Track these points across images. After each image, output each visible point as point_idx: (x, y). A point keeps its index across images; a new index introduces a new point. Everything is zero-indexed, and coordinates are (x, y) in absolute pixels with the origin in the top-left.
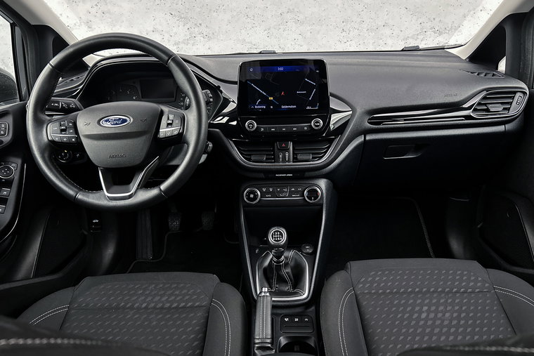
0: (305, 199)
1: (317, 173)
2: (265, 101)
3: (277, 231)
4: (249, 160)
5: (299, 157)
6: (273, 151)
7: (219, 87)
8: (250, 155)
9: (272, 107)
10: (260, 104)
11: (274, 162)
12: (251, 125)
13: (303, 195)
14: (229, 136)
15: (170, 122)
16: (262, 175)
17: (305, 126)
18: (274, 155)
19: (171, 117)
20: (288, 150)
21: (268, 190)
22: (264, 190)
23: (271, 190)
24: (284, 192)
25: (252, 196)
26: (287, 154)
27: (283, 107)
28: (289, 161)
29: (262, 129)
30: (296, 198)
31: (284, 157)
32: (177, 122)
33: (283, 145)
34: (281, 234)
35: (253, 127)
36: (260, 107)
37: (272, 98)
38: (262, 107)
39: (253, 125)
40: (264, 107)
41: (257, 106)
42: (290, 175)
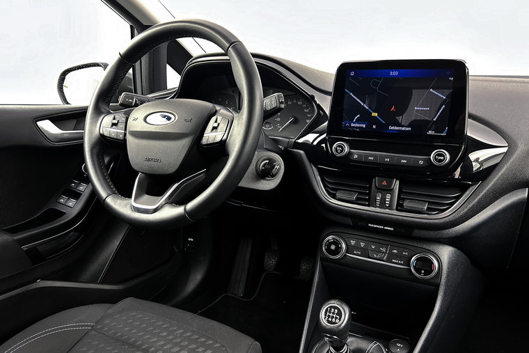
0: (410, 270)
1: (432, 234)
2: (366, 117)
3: (335, 308)
4: (334, 197)
5: (407, 204)
6: (370, 188)
8: (336, 190)
9: (374, 127)
10: (358, 121)
11: (368, 205)
13: (408, 264)
14: (314, 161)
15: (216, 125)
16: (349, 221)
17: (420, 160)
18: (369, 194)
19: (219, 119)
20: (391, 191)
21: (358, 243)
22: (353, 242)
23: (362, 245)
24: (381, 252)
25: (333, 247)
26: (388, 197)
27: (391, 128)
28: (390, 208)
29: (356, 156)
30: (397, 265)
31: (383, 200)
32: (223, 126)
33: (384, 183)
34: (340, 314)
35: (342, 151)
36: (358, 125)
37: (376, 114)
38: (361, 125)
39: (342, 148)
40: (364, 126)
41: (354, 123)
42: (389, 228)
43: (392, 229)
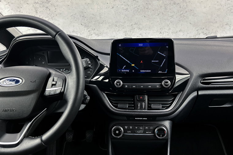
0: (155, 135)
2: (128, 67)
4: (116, 107)
5: (153, 106)
6: (134, 101)
7: (97, 57)
8: (117, 104)
9: (133, 71)
10: (125, 69)
11: (134, 109)
12: (119, 83)
13: (154, 132)
15: (54, 83)
16: (125, 118)
17: (157, 85)
18: (134, 104)
19: (56, 79)
20: (144, 101)
21: (129, 128)
22: (126, 127)
23: (131, 127)
24: (140, 129)
25: (117, 132)
26: (144, 104)
27: (141, 71)
28: (145, 109)
29: (126, 86)
30: (149, 134)
31: (141, 106)
32: (60, 83)
33: (141, 98)
35: (120, 85)
36: (125, 71)
37: (134, 65)
38: (127, 71)
39: (120, 83)
40: (128, 71)
41: (123, 70)
42: (145, 119)
43: (146, 119)
